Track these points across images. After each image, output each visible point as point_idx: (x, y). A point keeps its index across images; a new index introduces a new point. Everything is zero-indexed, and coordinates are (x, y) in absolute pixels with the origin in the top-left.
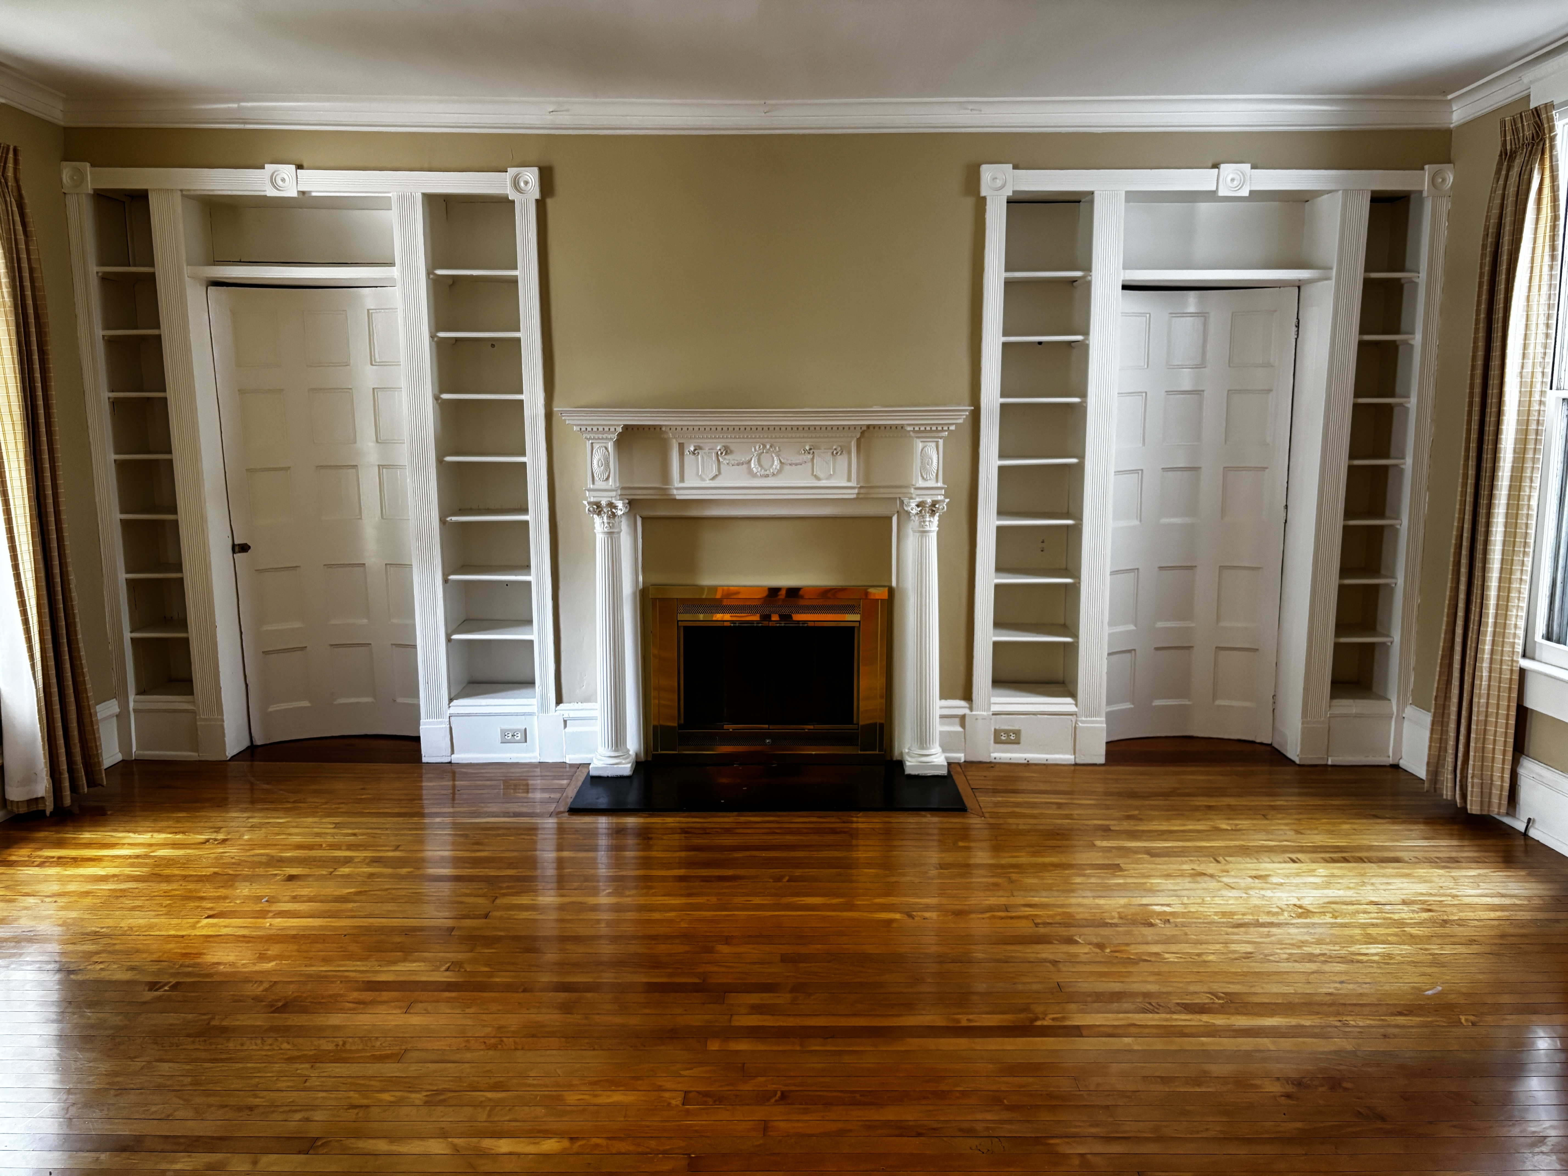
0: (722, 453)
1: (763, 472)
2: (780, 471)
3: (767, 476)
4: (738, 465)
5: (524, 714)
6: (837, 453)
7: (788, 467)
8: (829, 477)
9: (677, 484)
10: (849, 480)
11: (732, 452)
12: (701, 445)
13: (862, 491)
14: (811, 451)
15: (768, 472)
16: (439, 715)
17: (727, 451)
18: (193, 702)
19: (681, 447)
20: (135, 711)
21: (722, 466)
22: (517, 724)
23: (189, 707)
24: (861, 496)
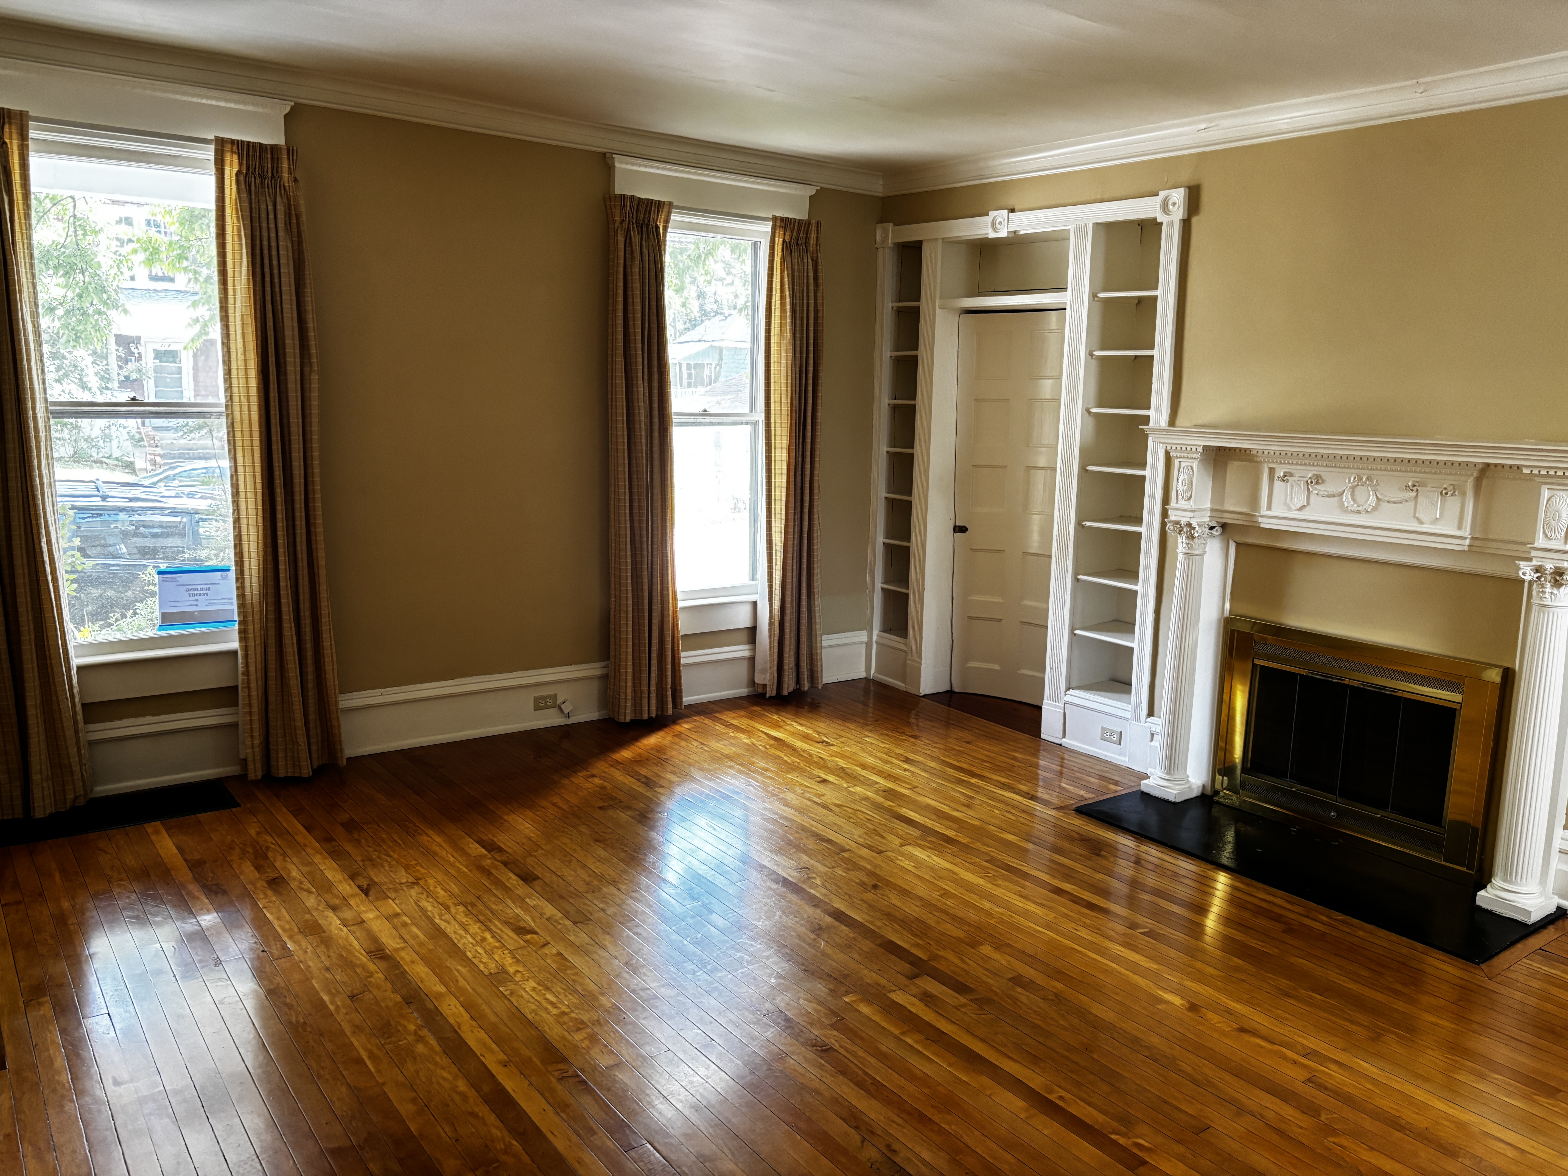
0: (1312, 482)
1: (1355, 507)
2: (1375, 509)
3: (1359, 512)
4: (1328, 496)
5: (1120, 718)
6: (1446, 494)
7: (1385, 505)
8: (1435, 521)
9: (1264, 511)
10: (1460, 528)
11: (1323, 481)
12: (1293, 471)
13: (1477, 543)
14: (1415, 489)
15: (1360, 509)
16: (1058, 700)
17: (1318, 480)
18: (906, 644)
19: (1272, 471)
20: (877, 643)
21: (1312, 497)
22: (1115, 726)
23: (903, 647)
24: (1474, 549)
